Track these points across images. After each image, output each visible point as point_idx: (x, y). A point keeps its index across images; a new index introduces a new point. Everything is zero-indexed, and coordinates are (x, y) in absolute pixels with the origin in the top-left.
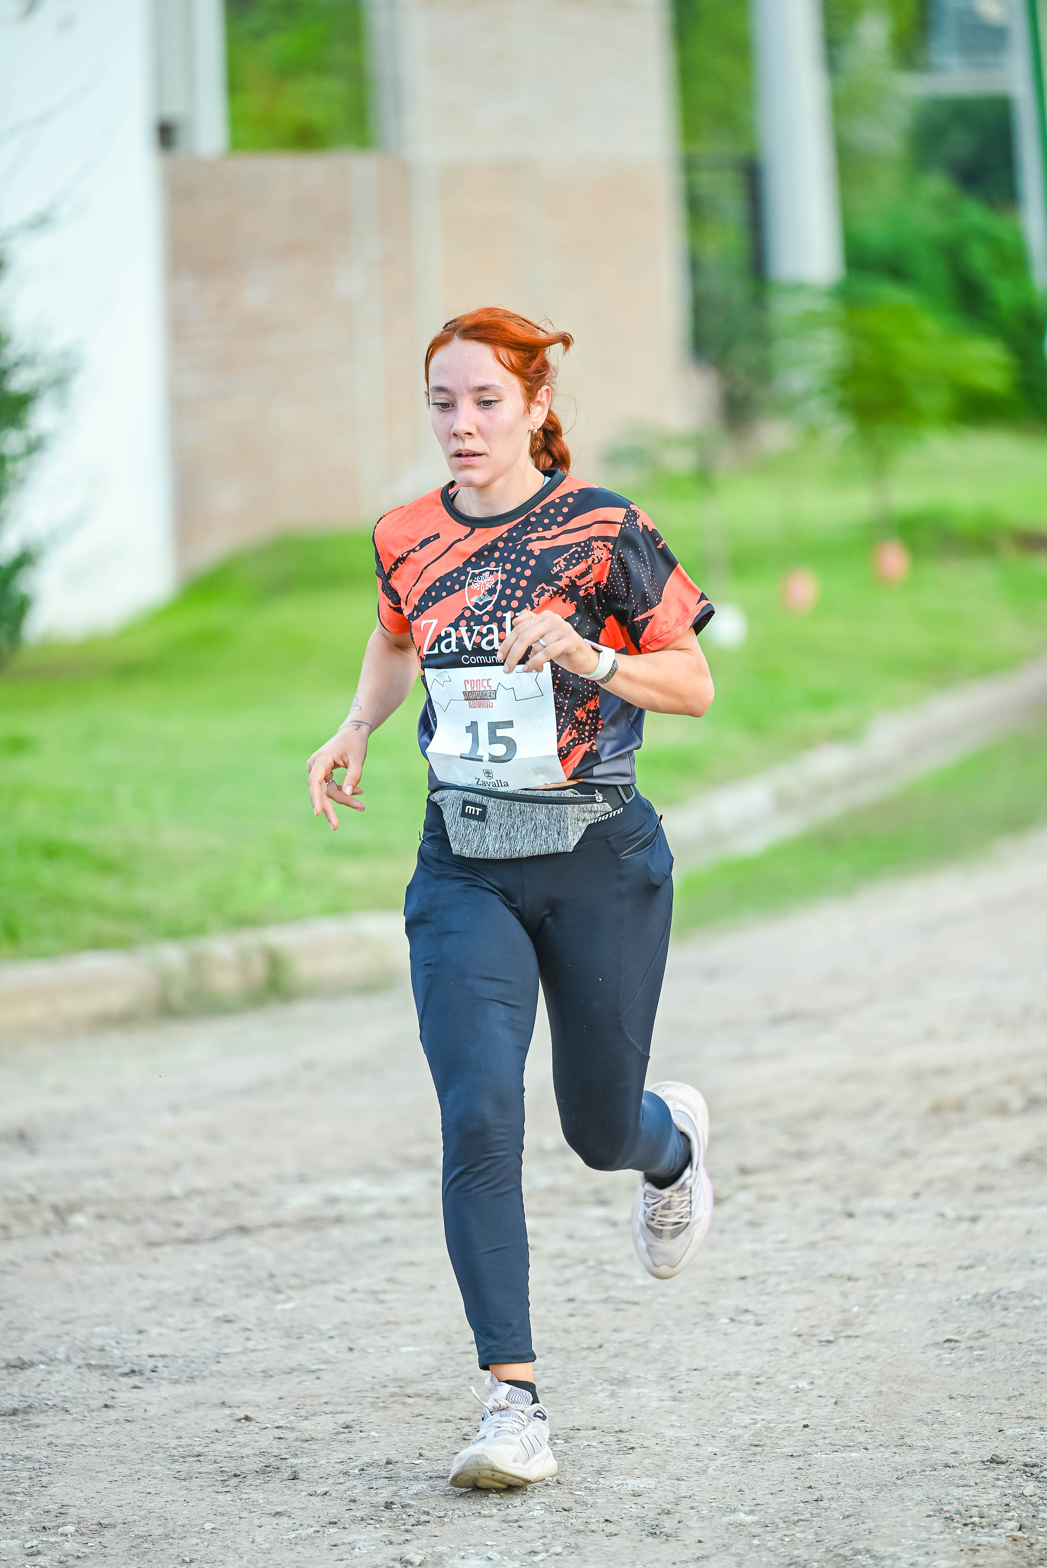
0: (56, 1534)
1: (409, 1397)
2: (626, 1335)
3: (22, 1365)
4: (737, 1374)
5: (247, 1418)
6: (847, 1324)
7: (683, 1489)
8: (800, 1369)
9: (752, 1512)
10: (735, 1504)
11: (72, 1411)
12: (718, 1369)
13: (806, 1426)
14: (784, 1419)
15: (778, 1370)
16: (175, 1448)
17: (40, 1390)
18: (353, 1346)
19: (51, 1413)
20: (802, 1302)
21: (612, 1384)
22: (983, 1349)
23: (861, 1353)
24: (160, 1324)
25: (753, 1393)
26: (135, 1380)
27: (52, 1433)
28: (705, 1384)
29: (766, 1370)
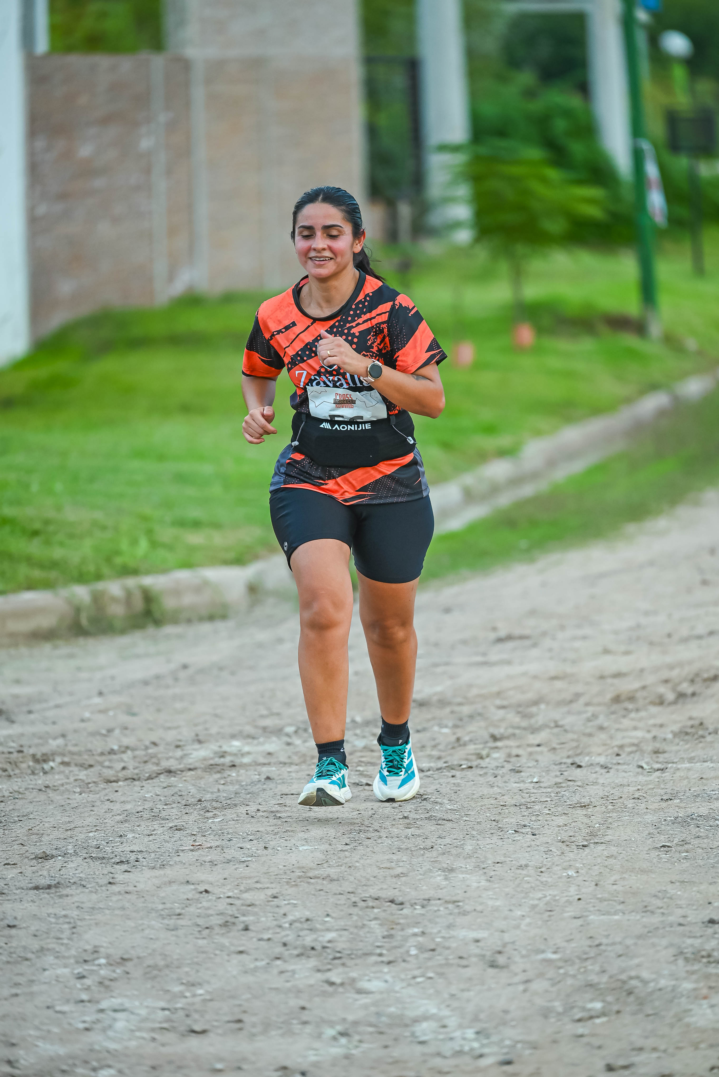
0: (94, 965)
1: (311, 878)
2: (447, 840)
3: (46, 857)
4: (527, 866)
5: (206, 891)
6: (592, 834)
7: (507, 937)
8: (567, 864)
9: (555, 952)
10: (542, 947)
11: (87, 886)
12: (513, 862)
13: (579, 899)
14: (564, 895)
15: (553, 864)
16: (162, 910)
17: (61, 872)
18: (267, 846)
19: (74, 887)
20: (561, 820)
21: (444, 871)
22: (687, 852)
23: (606, 853)
24: (133, 831)
25: (539, 878)
26: (125, 867)
27: (77, 900)
28: (507, 872)
29: (545, 863)
